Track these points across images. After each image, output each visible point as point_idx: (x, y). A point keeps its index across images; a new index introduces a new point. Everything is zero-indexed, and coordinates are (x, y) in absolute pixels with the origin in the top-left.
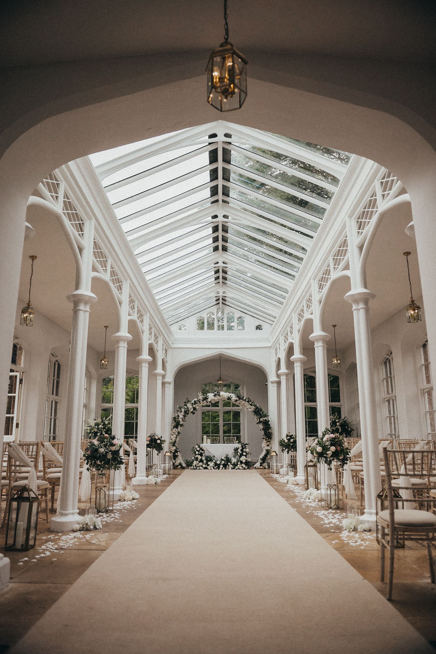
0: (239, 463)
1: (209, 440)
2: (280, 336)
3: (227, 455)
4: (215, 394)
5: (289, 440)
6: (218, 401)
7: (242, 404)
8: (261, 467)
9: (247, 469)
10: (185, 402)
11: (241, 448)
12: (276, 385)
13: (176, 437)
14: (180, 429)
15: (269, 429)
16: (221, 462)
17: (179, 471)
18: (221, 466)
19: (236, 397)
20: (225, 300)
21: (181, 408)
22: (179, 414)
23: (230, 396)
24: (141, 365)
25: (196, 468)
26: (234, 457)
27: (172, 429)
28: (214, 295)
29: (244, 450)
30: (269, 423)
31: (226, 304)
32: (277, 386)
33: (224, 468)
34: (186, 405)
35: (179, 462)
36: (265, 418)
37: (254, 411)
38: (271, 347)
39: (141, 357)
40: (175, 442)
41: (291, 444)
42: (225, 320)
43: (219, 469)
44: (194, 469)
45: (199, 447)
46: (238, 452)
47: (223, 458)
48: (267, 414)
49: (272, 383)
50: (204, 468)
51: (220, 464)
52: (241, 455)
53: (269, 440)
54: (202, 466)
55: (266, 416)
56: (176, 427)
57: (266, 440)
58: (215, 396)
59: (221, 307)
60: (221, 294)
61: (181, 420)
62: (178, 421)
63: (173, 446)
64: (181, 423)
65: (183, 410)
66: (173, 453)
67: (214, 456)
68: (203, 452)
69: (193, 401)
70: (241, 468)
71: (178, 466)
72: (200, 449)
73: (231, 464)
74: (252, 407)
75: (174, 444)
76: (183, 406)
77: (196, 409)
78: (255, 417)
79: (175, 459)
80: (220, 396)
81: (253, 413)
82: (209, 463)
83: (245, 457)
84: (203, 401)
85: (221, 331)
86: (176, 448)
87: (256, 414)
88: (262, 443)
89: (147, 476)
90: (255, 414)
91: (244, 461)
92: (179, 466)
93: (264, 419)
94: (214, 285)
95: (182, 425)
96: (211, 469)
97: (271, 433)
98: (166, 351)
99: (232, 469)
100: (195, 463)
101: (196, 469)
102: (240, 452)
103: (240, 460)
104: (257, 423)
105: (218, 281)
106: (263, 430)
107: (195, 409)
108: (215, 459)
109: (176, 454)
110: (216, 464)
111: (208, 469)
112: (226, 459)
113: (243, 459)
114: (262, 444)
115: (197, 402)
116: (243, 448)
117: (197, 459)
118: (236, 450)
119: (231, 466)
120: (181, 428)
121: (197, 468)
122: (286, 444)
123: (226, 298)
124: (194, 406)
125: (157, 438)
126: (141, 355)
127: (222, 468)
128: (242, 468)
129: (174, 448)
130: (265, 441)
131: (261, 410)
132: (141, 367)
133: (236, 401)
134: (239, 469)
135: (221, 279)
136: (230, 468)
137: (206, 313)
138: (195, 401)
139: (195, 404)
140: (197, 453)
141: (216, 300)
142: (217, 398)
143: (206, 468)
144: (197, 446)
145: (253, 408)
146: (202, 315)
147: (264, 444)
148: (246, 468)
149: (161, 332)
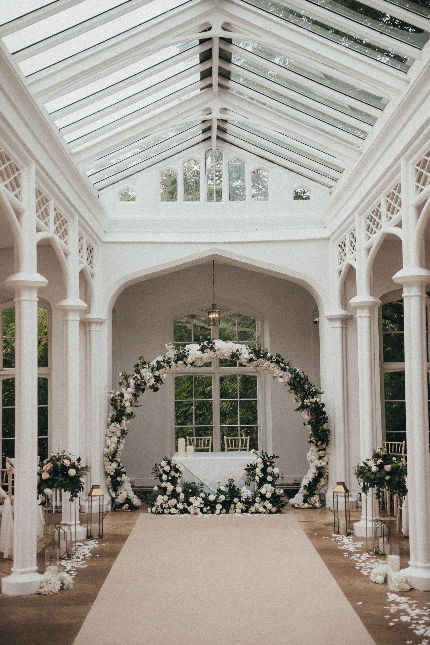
0: (258, 499)
1: (190, 448)
2: (356, 214)
3: (231, 481)
4: (203, 346)
5: (381, 467)
6: (209, 361)
7: (263, 368)
8: (306, 505)
9: (276, 513)
10: (137, 366)
11: (262, 466)
12: (338, 324)
13: (118, 442)
14: (126, 425)
15: (324, 423)
16: (218, 497)
17: (126, 516)
18: (219, 507)
19: (249, 354)
20: (225, 131)
21: (126, 378)
22: (123, 390)
23: (238, 350)
24: (19, 296)
25: (162, 511)
26: (247, 484)
27: (108, 426)
28: (198, 116)
29: (269, 469)
30: (324, 409)
31: (225, 141)
32: (342, 328)
33: (224, 511)
34: (138, 372)
35: (126, 496)
36: (315, 399)
37: (290, 384)
38: (329, 239)
39: (17, 277)
40: (116, 452)
41: (387, 478)
42: (225, 177)
43: (213, 512)
44: (159, 513)
45: (169, 463)
46: (254, 474)
47: (223, 488)
48: (319, 390)
49: (331, 319)
50: (180, 510)
51: (215, 502)
52: (263, 481)
53: (324, 446)
54: (175, 507)
55: (317, 393)
56: (117, 419)
57: (316, 445)
58: (202, 350)
59: (214, 147)
60: (216, 115)
61: (127, 404)
62: (121, 407)
63: (112, 461)
64: (129, 410)
65: (132, 382)
66: (111, 476)
67: (202, 484)
68: (177, 475)
69: (154, 363)
70: (261, 509)
71: (122, 505)
72: (171, 467)
73: (240, 501)
74: (285, 373)
75: (112, 457)
76: (131, 374)
77: (161, 380)
78: (293, 395)
79: (115, 490)
80: (214, 351)
81: (288, 388)
82: (191, 499)
83: (270, 485)
84: (176, 362)
85: (214, 203)
86: (119, 466)
87: (295, 390)
88: (308, 452)
89: (41, 571)
90: (292, 389)
91: (269, 495)
92: (126, 506)
93: (313, 400)
94: (198, 91)
95: (130, 416)
96: (196, 514)
97: (328, 430)
98: (90, 249)
99: (242, 511)
100: (160, 499)
101: (163, 513)
102: (261, 475)
103: (260, 493)
104: (298, 410)
105: (207, 82)
106: (309, 423)
107: (158, 379)
108: (204, 489)
109: (119, 479)
110: (206, 502)
111: (189, 513)
112: (230, 489)
113: (267, 489)
114: (309, 454)
115: (162, 364)
116: (266, 467)
117: (163, 491)
118: (251, 469)
119: (240, 505)
120: (129, 422)
121: (166, 511)
122: (373, 476)
123: (227, 126)
124: (157, 373)
125: (67, 463)
126: (18, 271)
127: (221, 510)
128: (264, 511)
129: (114, 465)
130: (313, 448)
131: (306, 379)
132: (20, 302)
133: (251, 360)
134: (257, 512)
135: (215, 78)
136: (238, 510)
137: (181, 161)
138: (158, 362)
139: (158, 369)
140: (165, 477)
141: (204, 131)
142: (207, 356)
143: (185, 511)
144: (163, 463)
145: (288, 376)
146: (172, 166)
147: (312, 453)
148: (274, 509)
149: (76, 209)
